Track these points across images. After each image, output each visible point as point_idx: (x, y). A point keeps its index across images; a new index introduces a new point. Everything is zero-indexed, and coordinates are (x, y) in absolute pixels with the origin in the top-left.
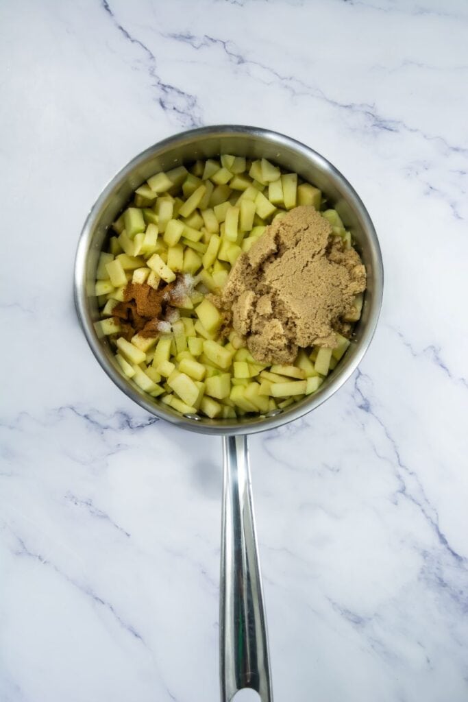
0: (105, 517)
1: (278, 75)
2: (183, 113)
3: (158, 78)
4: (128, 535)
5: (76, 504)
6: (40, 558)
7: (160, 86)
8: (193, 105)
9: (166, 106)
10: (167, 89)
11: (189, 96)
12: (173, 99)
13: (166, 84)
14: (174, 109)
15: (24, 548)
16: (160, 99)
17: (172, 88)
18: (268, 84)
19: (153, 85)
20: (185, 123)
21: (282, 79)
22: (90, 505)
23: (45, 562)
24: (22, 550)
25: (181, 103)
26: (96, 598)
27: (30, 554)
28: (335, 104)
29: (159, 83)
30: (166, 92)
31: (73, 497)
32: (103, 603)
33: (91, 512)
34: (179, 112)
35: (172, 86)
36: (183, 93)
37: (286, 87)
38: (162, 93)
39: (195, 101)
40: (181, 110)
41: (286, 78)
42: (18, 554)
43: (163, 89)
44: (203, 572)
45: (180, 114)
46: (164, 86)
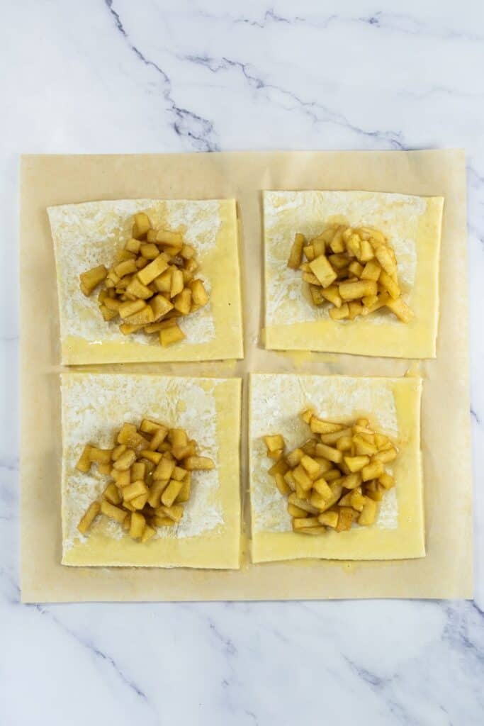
1: (299, 100)
2: (198, 139)
3: (173, 102)
6: (38, 608)
7: (175, 110)
8: (209, 130)
9: (181, 131)
10: (182, 114)
11: (206, 122)
12: (188, 124)
13: (180, 108)
14: (190, 134)
16: (175, 124)
17: (188, 113)
18: (289, 110)
19: (168, 110)
20: (200, 149)
21: (304, 104)
23: (44, 612)
25: (197, 128)
26: (98, 652)
27: (27, 604)
28: (359, 131)
29: (173, 108)
30: (182, 117)
32: (104, 657)
34: (194, 137)
35: (188, 110)
36: (199, 118)
37: (308, 113)
38: (177, 118)
39: (212, 126)
40: (197, 136)
41: (308, 104)
42: (16, 602)
43: (178, 114)
44: (211, 627)
45: (195, 140)
46: (179, 110)
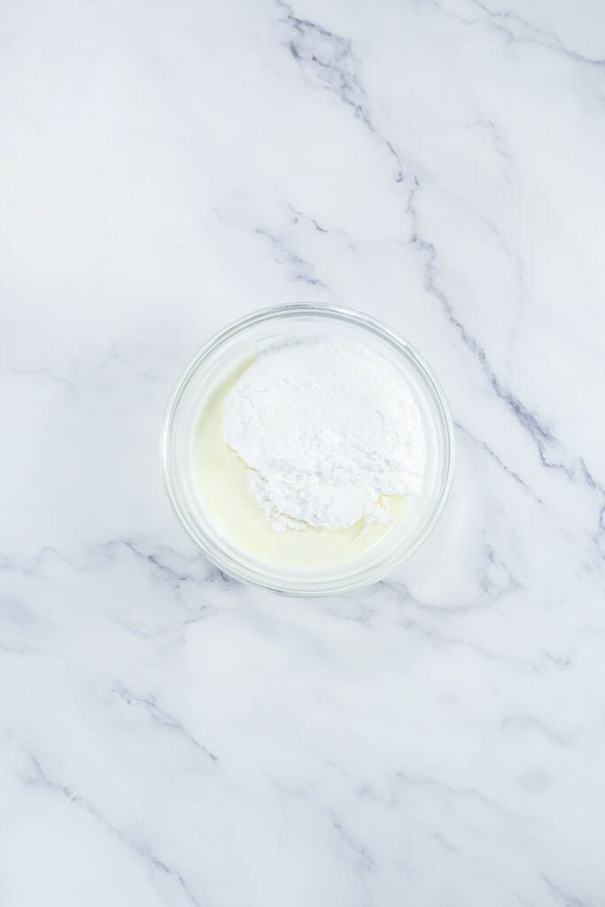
0: (176, 726)
1: (484, 8)
2: (327, 66)
3: (288, 7)
4: (214, 758)
5: (129, 702)
6: (66, 791)
7: (292, 22)
8: (345, 53)
9: (300, 54)
10: (303, 27)
11: (340, 40)
12: (312, 43)
13: (301, 18)
14: (314, 59)
15: (41, 773)
16: (292, 43)
17: (312, 25)
18: (469, 23)
19: (281, 20)
20: (330, 82)
21: (493, 15)
22: (153, 705)
23: (74, 799)
24: (37, 776)
25: (326, 49)
26: (157, 863)
27: (49, 784)
28: (578, 57)
29: (290, 17)
30: (302, 31)
31: (125, 691)
32: (168, 871)
33: (154, 717)
34: (321, 64)
35: (312, 21)
36: (329, 34)
37: (499, 28)
38: (295, 33)
39: (349, 47)
40: (325, 62)
41: (499, 14)
42: (30, 782)
43: (296, 27)
44: (336, 826)
45: (322, 68)
46: (299, 22)
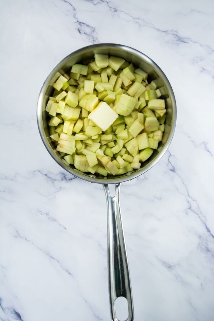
0: (55, 220)
1: (132, 17)
2: (89, 35)
3: (77, 19)
4: (65, 228)
5: (41, 214)
6: (26, 239)
7: (78, 23)
8: (94, 31)
9: (81, 32)
10: (81, 24)
11: (92, 27)
12: (84, 28)
13: (81, 22)
14: (85, 33)
15: (18, 234)
16: (78, 29)
17: (84, 24)
18: (128, 21)
19: (75, 22)
20: (90, 40)
21: (135, 19)
22: (48, 215)
23: (28, 241)
24: (18, 235)
25: (88, 30)
26: (51, 257)
27: (21, 237)
28: (159, 30)
29: (77, 21)
30: (81, 25)
31: (40, 211)
32: (54, 259)
33: (48, 218)
34: (87, 34)
35: (84, 22)
36: (89, 26)
37: (136, 22)
38: (79, 26)
39: (95, 30)
40: (88, 34)
41: (136, 19)
42: (16, 237)
43: (80, 24)
44: (99, 245)
45: (87, 36)
46: (80, 23)
